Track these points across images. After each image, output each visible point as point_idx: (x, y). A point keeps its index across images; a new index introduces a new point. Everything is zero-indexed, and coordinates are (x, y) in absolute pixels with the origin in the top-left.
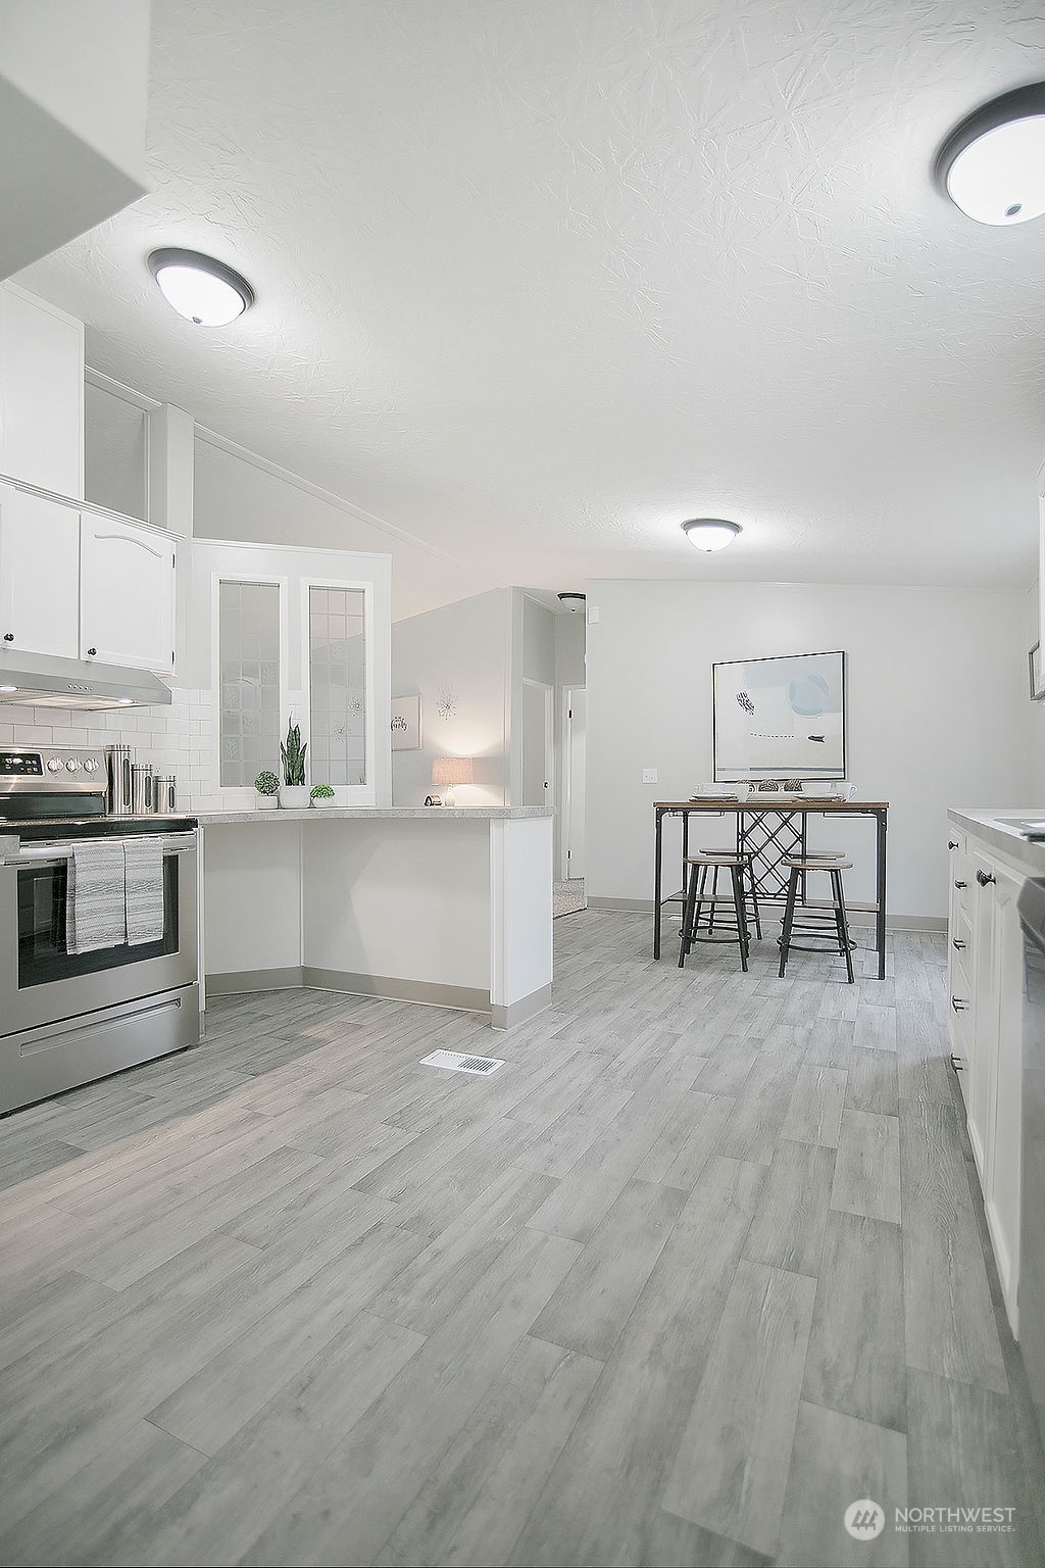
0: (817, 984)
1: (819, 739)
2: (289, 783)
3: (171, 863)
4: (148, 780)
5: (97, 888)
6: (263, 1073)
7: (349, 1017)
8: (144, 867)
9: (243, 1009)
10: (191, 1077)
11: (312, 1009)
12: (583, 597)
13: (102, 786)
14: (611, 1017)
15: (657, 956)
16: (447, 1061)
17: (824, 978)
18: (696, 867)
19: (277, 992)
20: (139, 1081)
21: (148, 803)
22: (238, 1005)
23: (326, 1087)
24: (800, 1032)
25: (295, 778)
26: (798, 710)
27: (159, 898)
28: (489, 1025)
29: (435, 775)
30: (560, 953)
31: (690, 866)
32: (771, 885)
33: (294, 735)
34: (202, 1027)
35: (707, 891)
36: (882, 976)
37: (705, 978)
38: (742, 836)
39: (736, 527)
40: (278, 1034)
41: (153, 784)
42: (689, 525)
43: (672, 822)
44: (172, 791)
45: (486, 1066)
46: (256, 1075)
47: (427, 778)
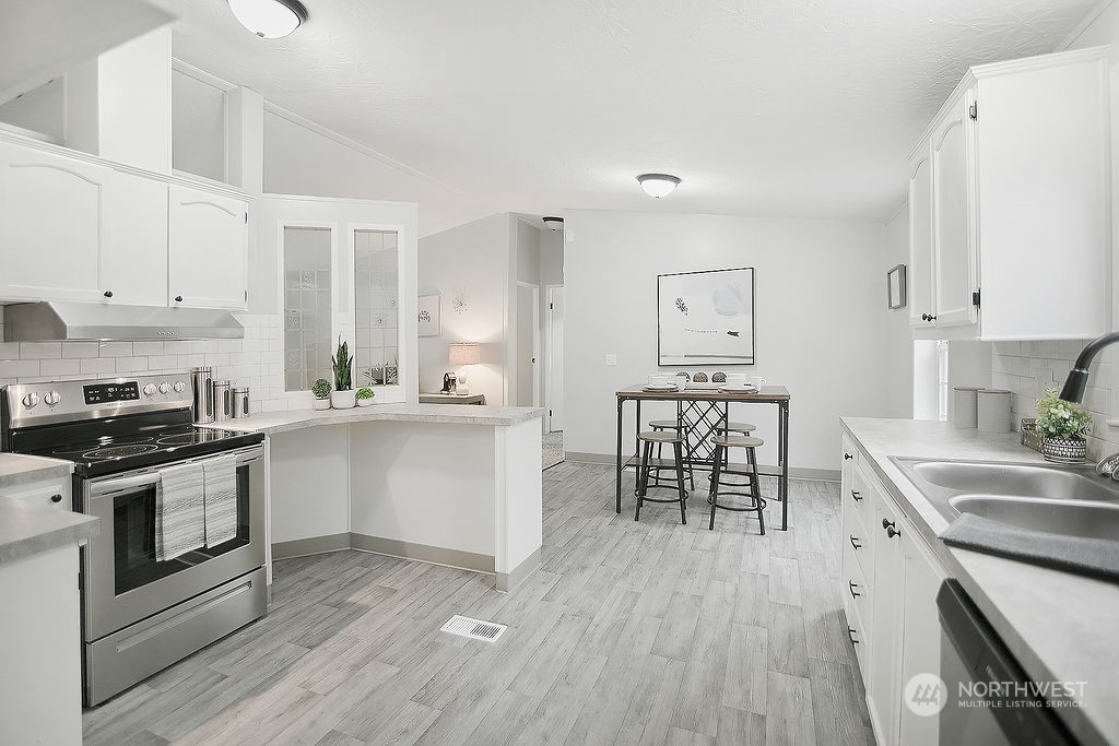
0: (739, 536)
1: (735, 334)
2: (339, 388)
3: (243, 473)
4: (226, 393)
5: (180, 504)
6: (317, 645)
7: (384, 582)
8: (220, 481)
9: (303, 573)
10: (260, 652)
11: (356, 572)
12: (561, 220)
13: (189, 403)
14: (588, 573)
15: (619, 511)
16: (460, 627)
17: (742, 529)
18: (647, 443)
19: (330, 555)
20: (217, 657)
21: (226, 412)
22: (299, 570)
23: (367, 660)
24: (729, 588)
25: (344, 383)
26: (719, 312)
27: (232, 504)
28: (494, 587)
29: (451, 358)
30: (547, 510)
31: (642, 443)
32: (702, 453)
33: (343, 349)
34: (269, 598)
35: (655, 455)
36: (785, 528)
37: (656, 531)
38: (681, 415)
39: (677, 180)
40: (329, 601)
41: (231, 396)
42: (642, 178)
43: (629, 406)
44: (246, 399)
45: (493, 632)
46: (311, 647)
47: (446, 359)
